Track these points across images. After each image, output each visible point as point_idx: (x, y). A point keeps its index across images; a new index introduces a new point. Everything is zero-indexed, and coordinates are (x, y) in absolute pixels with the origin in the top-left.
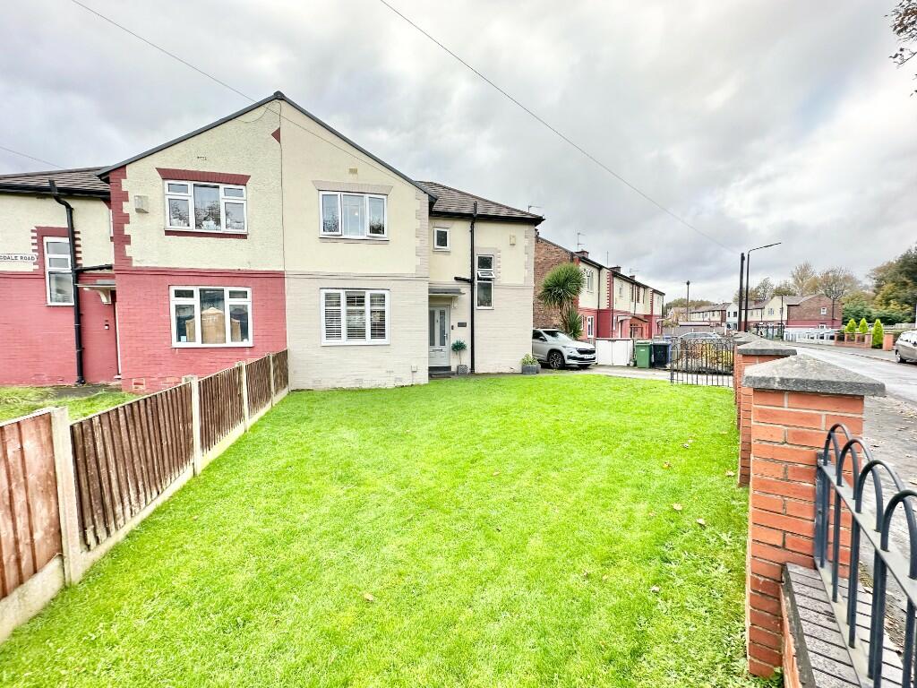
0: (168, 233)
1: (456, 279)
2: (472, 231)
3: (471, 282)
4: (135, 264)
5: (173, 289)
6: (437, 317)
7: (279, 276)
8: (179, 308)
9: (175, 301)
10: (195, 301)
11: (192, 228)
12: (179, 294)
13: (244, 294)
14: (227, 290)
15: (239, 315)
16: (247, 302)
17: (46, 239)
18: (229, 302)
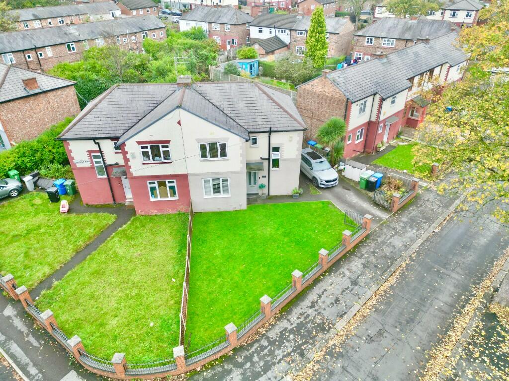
0: (143, 164)
1: (261, 158)
2: (269, 137)
3: (269, 159)
4: (134, 175)
5: (148, 182)
6: (252, 174)
7: (185, 176)
8: (151, 188)
9: (149, 186)
10: (156, 185)
11: (151, 161)
12: (150, 183)
13: (173, 182)
14: (167, 181)
15: (172, 188)
16: (174, 184)
17: (92, 154)
18: (168, 185)
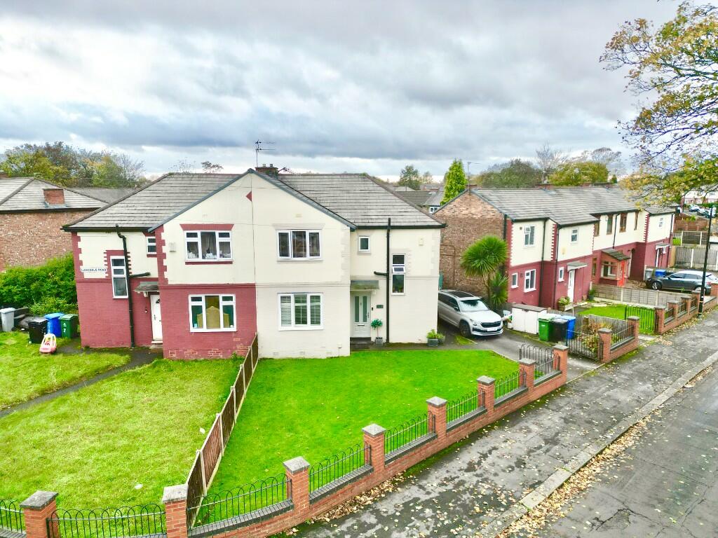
0: (187, 263)
1: (375, 273)
2: (388, 237)
3: (387, 275)
4: (170, 283)
5: (190, 296)
6: (361, 301)
7: (251, 288)
8: (194, 309)
9: (191, 304)
10: (203, 303)
11: (200, 259)
12: (194, 299)
13: (230, 299)
14: (221, 296)
15: (228, 310)
16: (233, 303)
17: (113, 257)
18: (222, 303)
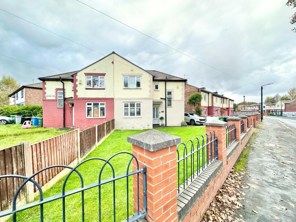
0: (86, 89)
1: (161, 98)
3: (165, 99)
4: (78, 97)
5: (87, 103)
6: (155, 109)
7: (112, 99)
10: (92, 106)
11: (92, 87)
14: (100, 103)
15: (102, 109)
16: (104, 106)
17: (58, 91)
18: (100, 106)
